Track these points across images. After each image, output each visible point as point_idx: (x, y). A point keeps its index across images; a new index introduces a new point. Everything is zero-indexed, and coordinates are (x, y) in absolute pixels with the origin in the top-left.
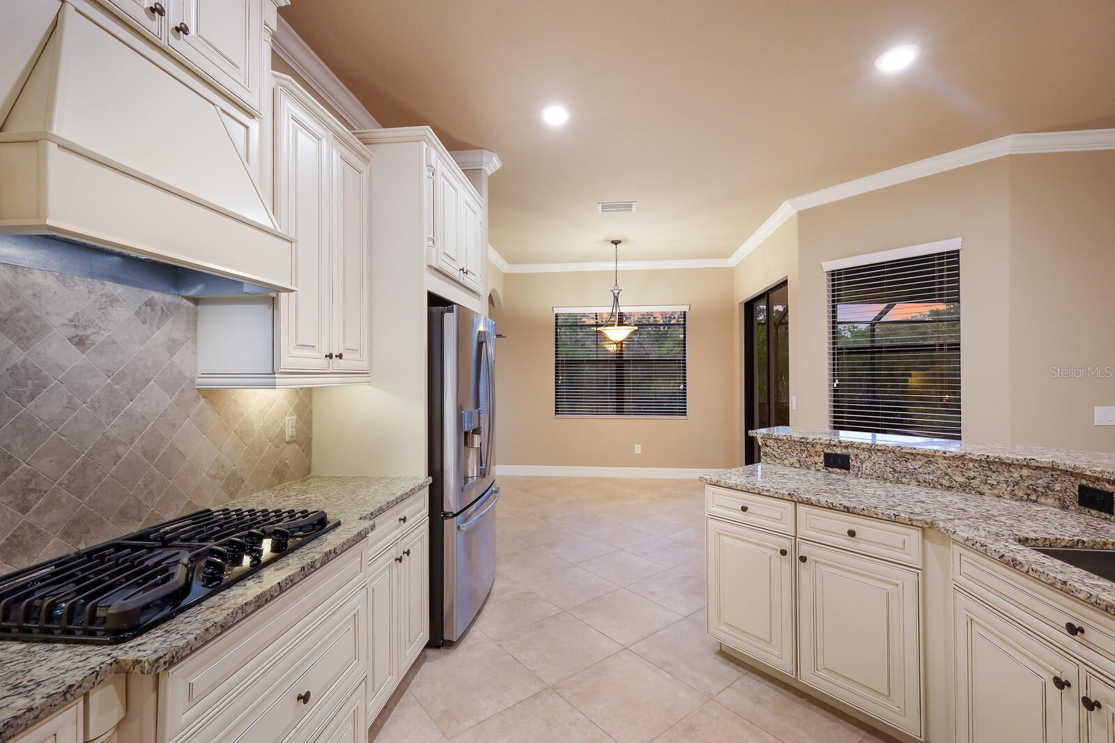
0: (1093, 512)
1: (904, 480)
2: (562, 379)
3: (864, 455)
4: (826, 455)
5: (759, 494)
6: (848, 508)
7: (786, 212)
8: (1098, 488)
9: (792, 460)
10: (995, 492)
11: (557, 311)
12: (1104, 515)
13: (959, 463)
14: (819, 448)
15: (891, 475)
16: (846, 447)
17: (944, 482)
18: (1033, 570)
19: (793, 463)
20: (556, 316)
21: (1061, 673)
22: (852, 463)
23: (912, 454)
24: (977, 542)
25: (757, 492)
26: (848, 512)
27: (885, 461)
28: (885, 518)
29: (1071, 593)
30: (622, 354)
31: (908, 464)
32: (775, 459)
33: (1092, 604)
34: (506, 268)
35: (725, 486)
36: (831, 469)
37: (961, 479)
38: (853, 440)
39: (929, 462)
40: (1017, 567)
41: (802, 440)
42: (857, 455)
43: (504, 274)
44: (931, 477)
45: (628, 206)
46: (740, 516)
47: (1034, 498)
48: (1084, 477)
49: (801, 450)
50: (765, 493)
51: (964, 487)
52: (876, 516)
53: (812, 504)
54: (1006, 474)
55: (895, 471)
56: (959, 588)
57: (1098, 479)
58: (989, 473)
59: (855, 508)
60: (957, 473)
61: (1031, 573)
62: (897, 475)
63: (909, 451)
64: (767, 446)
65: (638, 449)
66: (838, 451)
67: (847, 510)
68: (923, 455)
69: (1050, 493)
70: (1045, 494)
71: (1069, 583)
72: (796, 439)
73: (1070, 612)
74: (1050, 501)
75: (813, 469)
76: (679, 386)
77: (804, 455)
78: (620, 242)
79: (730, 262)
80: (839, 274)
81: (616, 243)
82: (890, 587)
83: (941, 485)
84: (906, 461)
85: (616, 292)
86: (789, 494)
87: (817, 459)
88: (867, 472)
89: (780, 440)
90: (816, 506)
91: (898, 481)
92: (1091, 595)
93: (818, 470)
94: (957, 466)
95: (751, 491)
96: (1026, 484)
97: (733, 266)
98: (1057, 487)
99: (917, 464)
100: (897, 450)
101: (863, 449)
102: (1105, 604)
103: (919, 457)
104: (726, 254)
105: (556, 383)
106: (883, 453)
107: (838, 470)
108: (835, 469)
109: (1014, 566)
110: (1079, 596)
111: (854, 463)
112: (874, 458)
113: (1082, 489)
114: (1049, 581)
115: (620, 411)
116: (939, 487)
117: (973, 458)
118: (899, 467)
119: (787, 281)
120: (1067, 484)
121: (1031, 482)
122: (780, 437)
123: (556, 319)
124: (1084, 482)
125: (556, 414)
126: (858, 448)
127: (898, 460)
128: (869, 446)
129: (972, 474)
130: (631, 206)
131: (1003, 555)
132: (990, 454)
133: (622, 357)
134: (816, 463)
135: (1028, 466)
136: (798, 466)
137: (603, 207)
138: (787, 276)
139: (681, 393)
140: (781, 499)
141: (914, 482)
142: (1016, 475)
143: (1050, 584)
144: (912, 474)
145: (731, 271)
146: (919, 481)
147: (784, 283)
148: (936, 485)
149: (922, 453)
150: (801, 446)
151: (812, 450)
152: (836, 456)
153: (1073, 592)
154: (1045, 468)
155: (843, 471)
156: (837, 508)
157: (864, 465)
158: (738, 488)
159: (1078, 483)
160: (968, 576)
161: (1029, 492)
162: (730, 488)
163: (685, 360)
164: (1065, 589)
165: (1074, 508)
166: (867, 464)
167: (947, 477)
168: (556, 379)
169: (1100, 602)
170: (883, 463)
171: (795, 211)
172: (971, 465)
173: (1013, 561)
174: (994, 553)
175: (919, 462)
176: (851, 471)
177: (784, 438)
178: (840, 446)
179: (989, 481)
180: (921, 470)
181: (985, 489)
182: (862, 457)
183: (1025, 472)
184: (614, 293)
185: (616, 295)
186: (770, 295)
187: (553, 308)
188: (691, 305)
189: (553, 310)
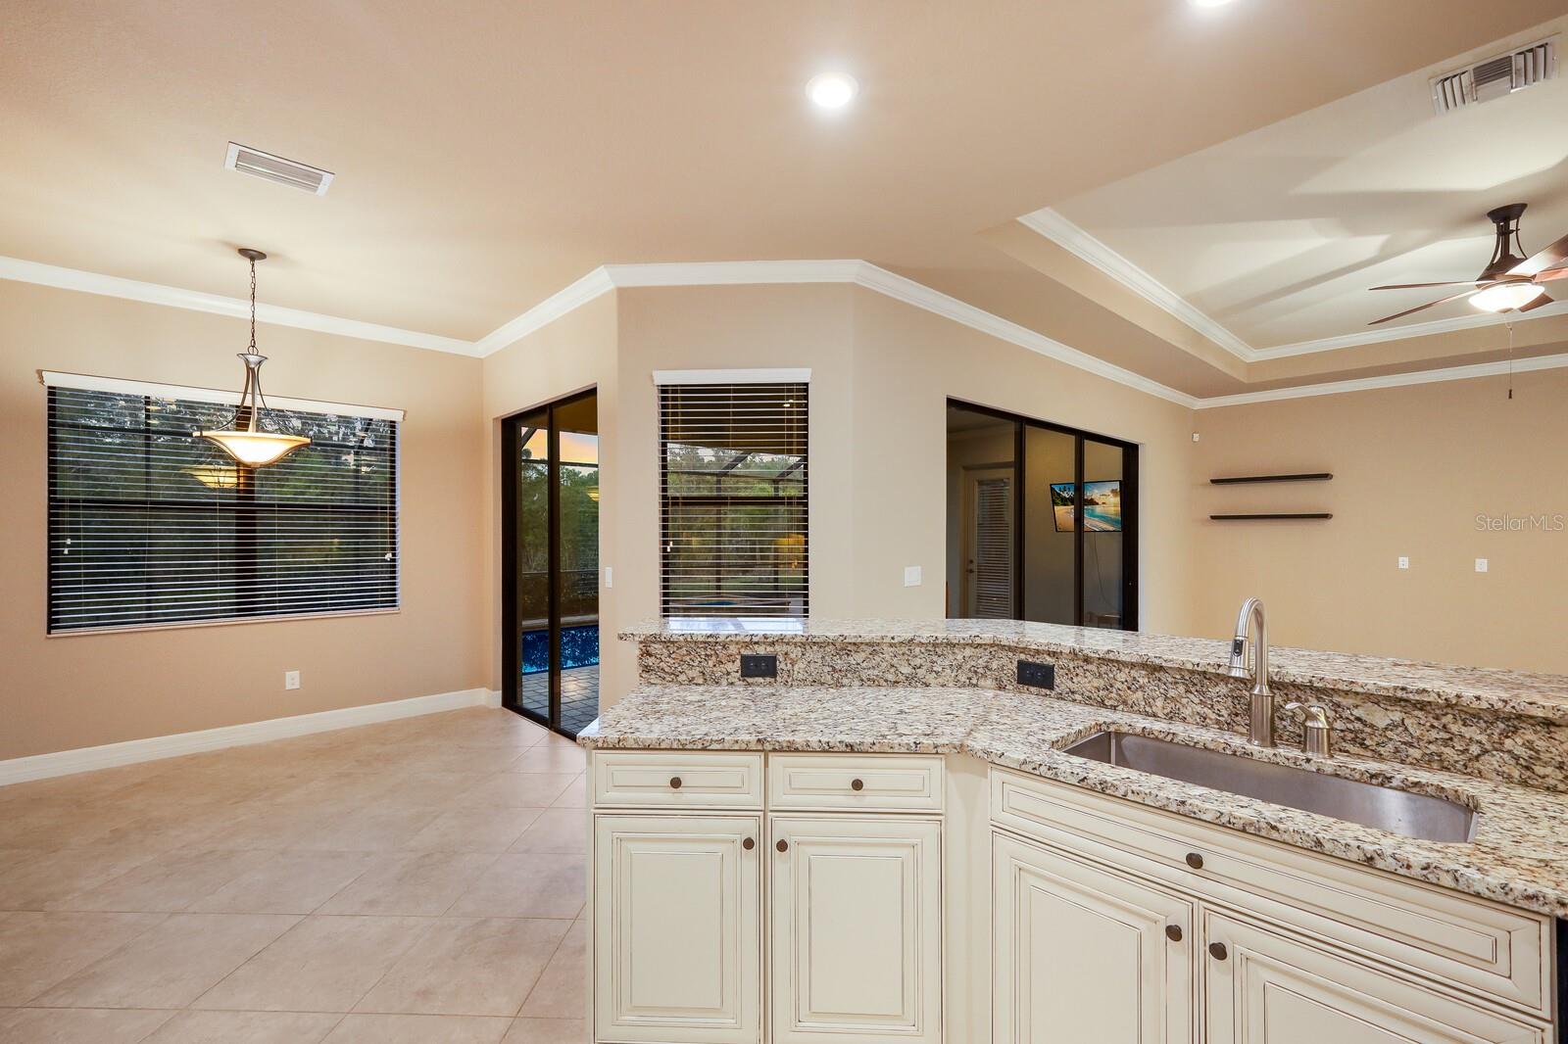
0: (1032, 689)
1: (845, 681)
2: (72, 545)
3: (795, 652)
4: (745, 660)
5: (704, 749)
6: (851, 746)
7: (600, 282)
8: (1038, 662)
9: (691, 674)
10: (940, 680)
11: (52, 379)
12: (1044, 691)
13: (905, 649)
14: (733, 650)
15: (829, 677)
16: (773, 644)
17: (891, 677)
18: (1133, 792)
19: (693, 678)
20: (52, 394)
21: (1167, 917)
22: (780, 666)
23: (855, 644)
24: (1040, 765)
25: (700, 746)
26: (852, 751)
27: (823, 657)
28: (903, 750)
29: (1192, 815)
31: (851, 658)
32: (663, 675)
33: (1223, 825)
35: (636, 746)
36: (750, 680)
37: (906, 670)
38: (784, 633)
39: (874, 653)
40: (1108, 792)
41: (709, 640)
42: (786, 654)
44: (876, 672)
45: (309, 178)
46: (669, 797)
47: (974, 681)
48: (1024, 650)
49: (706, 655)
50: (715, 746)
51: (911, 680)
52: (891, 751)
53: (797, 750)
54: (951, 657)
55: (834, 669)
56: (999, 829)
57: (1038, 652)
58: (935, 658)
59: (861, 743)
60: (903, 663)
61: (1130, 796)
62: (836, 675)
63: (853, 641)
64: (651, 655)
65: (292, 680)
66: (761, 651)
67: (851, 749)
68: (867, 644)
69: (989, 673)
70: (984, 676)
71: (1189, 801)
72: (700, 639)
73: (1187, 840)
74: (989, 682)
75: (725, 682)
76: (384, 555)
77: (711, 663)
78: (262, 256)
79: (480, 349)
80: (675, 391)
81: (253, 255)
82: (904, 852)
83: (886, 681)
84: (848, 655)
85: (253, 359)
86: (759, 740)
87: (730, 667)
88: (800, 677)
89: (673, 643)
90: (803, 751)
91: (839, 685)
92: (1222, 814)
93: (732, 683)
94: (903, 654)
95: (688, 747)
96: (968, 666)
97: (482, 357)
98: (994, 665)
99: (860, 657)
100: (840, 640)
101: (795, 644)
102: (1242, 822)
103: (863, 647)
105: (52, 553)
106: (821, 647)
107: (761, 680)
108: (757, 679)
109: (1103, 792)
110: (1204, 817)
111: (783, 666)
112: (810, 655)
113: (1022, 665)
114: (1158, 804)
115: (246, 607)
116: (885, 684)
117: (922, 641)
118: (839, 663)
119: (596, 388)
120: (1005, 661)
121: (973, 663)
122: (675, 638)
123: (52, 401)
124: (1023, 657)
125: (51, 627)
126: (788, 644)
127: (838, 654)
128: (804, 639)
129: (918, 662)
130: (319, 179)
131: (1085, 778)
132: (939, 635)
133: (252, 498)
134: (728, 674)
135: (971, 645)
136: (701, 681)
137: (241, 156)
138: (594, 383)
139: (387, 566)
140: (745, 750)
141: (857, 683)
142: (960, 657)
143: (1160, 808)
144: (853, 670)
145: (476, 366)
146: (862, 680)
147: (592, 392)
148: (882, 681)
149: (868, 641)
150: (705, 649)
151: (722, 654)
152: (757, 659)
153: (1195, 813)
154: (985, 644)
155: (768, 679)
156: (836, 749)
157: (796, 668)
158: (663, 746)
159: (1016, 659)
160: (1016, 811)
161: (970, 675)
162: (648, 748)
163: (394, 508)
164: (1183, 812)
165: (1011, 688)
166: (800, 665)
167: (892, 670)
168: (51, 545)
169: (1235, 821)
170: (820, 661)
171: (612, 286)
172: (917, 650)
173: (1101, 784)
174: (1070, 777)
175: (863, 654)
176: (778, 678)
177: (681, 638)
178: (764, 643)
179: (935, 669)
180: (864, 665)
181: (930, 678)
182: (793, 656)
183: (968, 652)
184: (247, 362)
185: (252, 366)
186: (555, 411)
187: (40, 373)
188: (405, 412)
189: (41, 377)
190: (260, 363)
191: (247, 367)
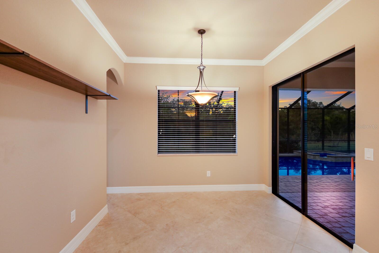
2: (162, 132)
11: (159, 88)
20: (159, 92)
30: (199, 116)
34: (125, 59)
43: (124, 63)
65: (209, 174)
76: (233, 136)
79: (263, 62)
85: (202, 68)
97: (264, 65)
104: (261, 57)
105: (159, 134)
119: (354, 48)
123: (159, 94)
125: (158, 153)
133: (199, 118)
138: (354, 45)
139: (234, 139)
145: (261, 69)
147: (352, 50)
168: (158, 132)
184: (200, 69)
185: (201, 71)
186: (305, 75)
187: (156, 86)
188: (239, 88)
189: (157, 88)
190: (203, 69)
191: (200, 71)
